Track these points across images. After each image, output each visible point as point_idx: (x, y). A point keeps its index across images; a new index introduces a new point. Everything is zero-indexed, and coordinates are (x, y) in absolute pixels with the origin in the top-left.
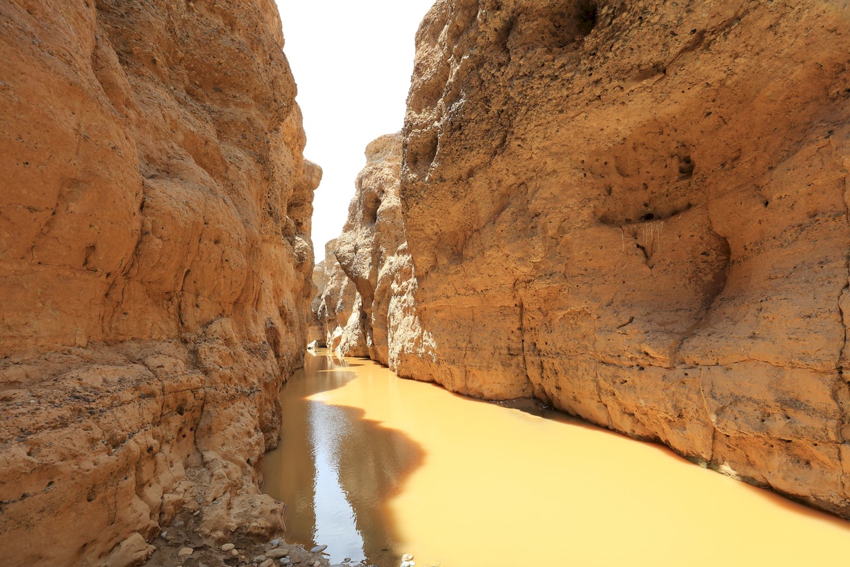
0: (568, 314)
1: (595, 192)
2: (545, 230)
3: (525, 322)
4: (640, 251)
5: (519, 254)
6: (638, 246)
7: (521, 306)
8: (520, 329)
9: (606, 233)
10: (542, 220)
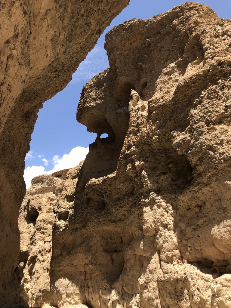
0: (96, 275)
1: (104, 243)
2: (92, 252)
3: (86, 277)
4: (111, 260)
5: (85, 257)
6: (111, 258)
7: (86, 272)
8: (85, 279)
9: (105, 254)
10: (92, 249)
